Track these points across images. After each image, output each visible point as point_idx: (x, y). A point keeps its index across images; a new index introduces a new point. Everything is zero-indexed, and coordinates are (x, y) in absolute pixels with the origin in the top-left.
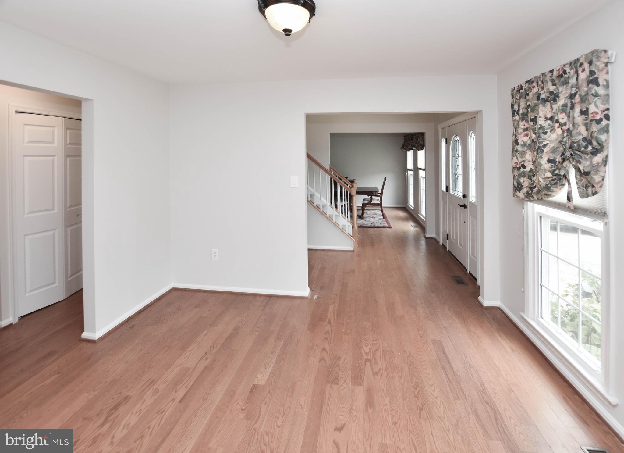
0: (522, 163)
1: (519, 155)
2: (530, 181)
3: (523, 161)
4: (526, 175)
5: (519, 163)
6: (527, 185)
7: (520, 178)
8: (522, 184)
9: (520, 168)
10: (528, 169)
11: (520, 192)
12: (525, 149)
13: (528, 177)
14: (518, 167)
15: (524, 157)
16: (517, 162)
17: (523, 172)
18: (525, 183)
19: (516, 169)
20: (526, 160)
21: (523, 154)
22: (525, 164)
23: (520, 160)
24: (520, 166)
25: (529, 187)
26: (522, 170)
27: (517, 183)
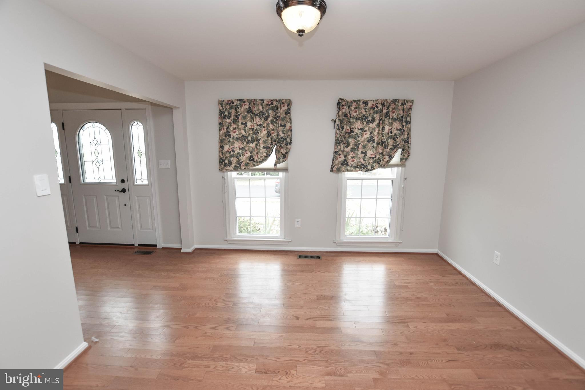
0: (232, 149)
1: (230, 144)
2: (238, 159)
3: (233, 148)
4: (235, 156)
5: (230, 149)
6: (235, 162)
7: (231, 158)
8: (232, 162)
9: (231, 152)
10: (236, 152)
11: (230, 167)
12: (234, 140)
13: (236, 157)
14: (230, 151)
15: (234, 145)
16: (229, 148)
17: (233, 155)
18: (234, 160)
19: (228, 153)
20: (235, 147)
21: (233, 143)
22: (234, 150)
23: (231, 147)
24: (231, 151)
25: (236, 163)
26: (232, 153)
27: (229, 161)
